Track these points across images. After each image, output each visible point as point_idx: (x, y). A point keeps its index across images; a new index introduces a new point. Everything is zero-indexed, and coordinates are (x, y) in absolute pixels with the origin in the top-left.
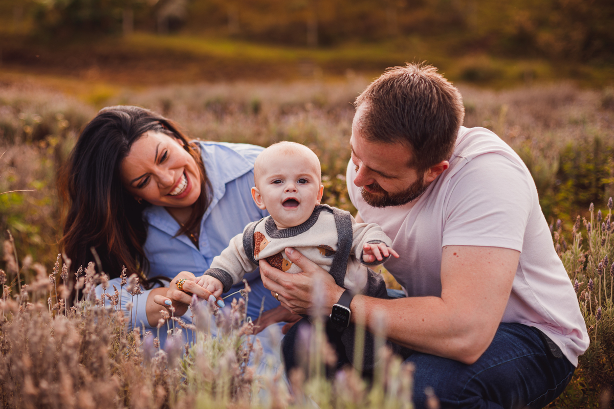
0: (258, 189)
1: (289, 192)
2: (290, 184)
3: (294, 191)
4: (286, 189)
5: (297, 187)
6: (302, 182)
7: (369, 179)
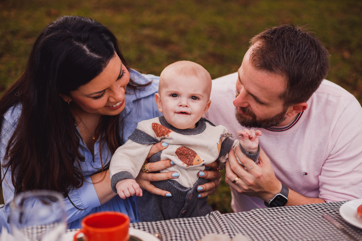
0: (160, 96)
1: (181, 107)
2: (184, 100)
3: (187, 106)
4: (180, 104)
5: (189, 103)
6: (194, 99)
7: (246, 102)
